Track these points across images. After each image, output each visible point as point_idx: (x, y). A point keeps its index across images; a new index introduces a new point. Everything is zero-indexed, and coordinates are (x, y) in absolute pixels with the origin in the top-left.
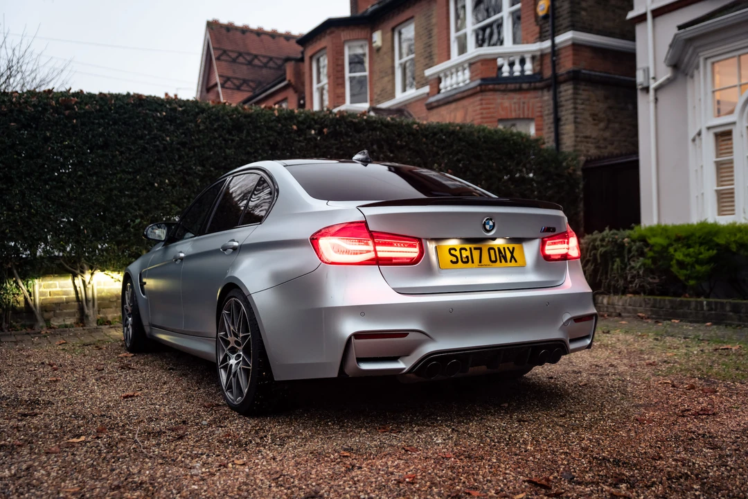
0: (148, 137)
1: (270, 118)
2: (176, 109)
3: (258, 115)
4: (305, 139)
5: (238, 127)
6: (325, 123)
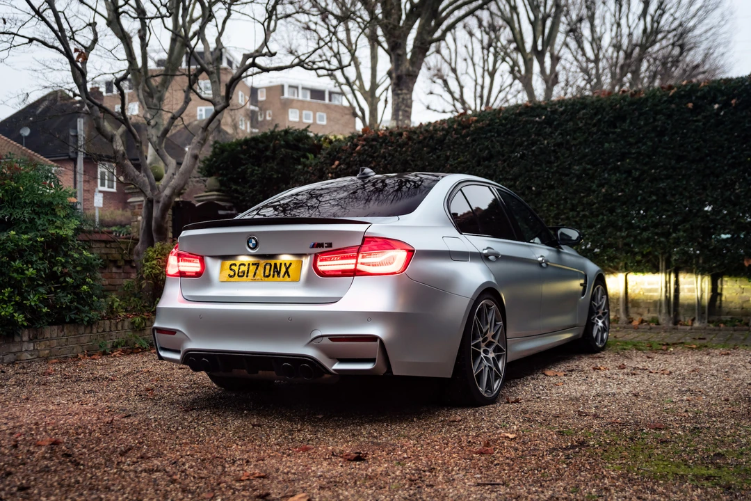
0: (526, 143)
1: (659, 101)
2: (557, 110)
3: (646, 99)
4: (704, 117)
5: (621, 117)
6: (736, 92)
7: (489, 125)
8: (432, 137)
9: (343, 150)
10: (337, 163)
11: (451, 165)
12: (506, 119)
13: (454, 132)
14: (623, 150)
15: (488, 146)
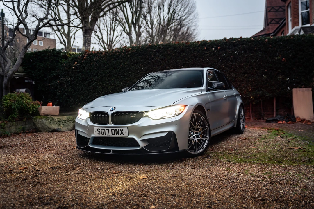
0: (150, 58)
1: (195, 46)
2: (161, 47)
3: (191, 45)
4: (210, 52)
5: (183, 51)
6: (219, 45)
7: (136, 51)
8: (114, 55)
9: (79, 58)
10: (76, 63)
11: (122, 65)
12: (142, 49)
13: (123, 53)
14: (184, 62)
15: (136, 59)
